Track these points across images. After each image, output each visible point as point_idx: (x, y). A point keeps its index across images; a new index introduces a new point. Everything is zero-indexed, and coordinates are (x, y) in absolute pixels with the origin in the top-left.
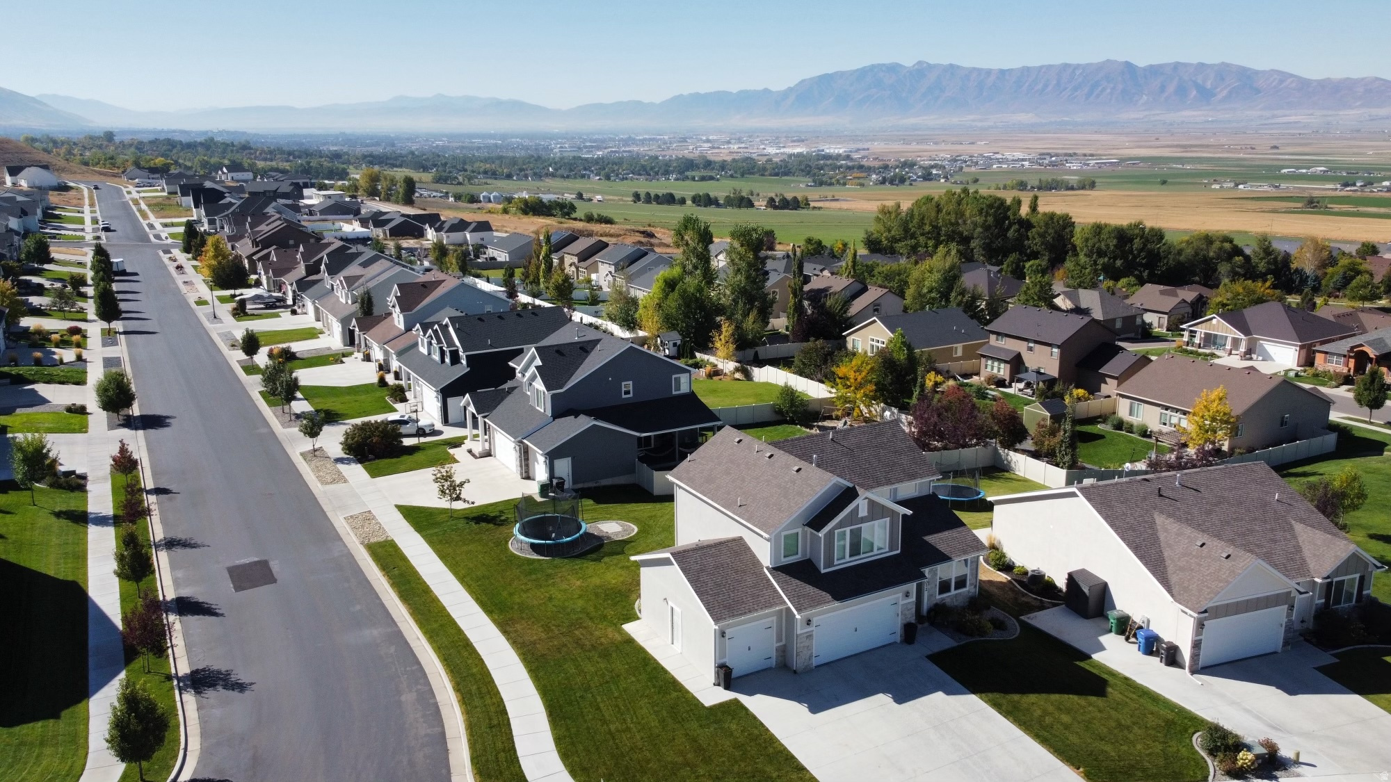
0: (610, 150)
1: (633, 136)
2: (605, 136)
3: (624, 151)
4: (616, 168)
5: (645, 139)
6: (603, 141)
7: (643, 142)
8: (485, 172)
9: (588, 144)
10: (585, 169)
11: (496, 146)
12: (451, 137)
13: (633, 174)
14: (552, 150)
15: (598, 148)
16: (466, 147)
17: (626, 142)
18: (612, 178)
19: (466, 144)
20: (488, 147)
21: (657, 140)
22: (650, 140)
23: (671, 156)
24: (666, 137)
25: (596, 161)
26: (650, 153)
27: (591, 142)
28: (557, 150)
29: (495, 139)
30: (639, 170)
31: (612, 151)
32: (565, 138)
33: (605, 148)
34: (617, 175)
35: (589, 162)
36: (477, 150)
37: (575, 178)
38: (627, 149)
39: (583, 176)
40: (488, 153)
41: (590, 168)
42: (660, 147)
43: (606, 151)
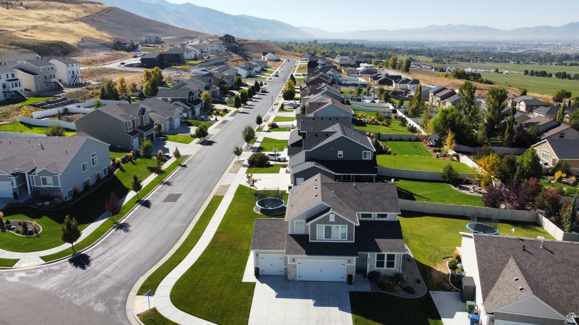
0: (526, 49)
1: (541, 43)
2: (526, 43)
3: (534, 50)
4: (525, 58)
5: (547, 45)
6: (524, 45)
7: (545, 46)
8: (458, 59)
9: (516, 46)
10: (509, 58)
11: (470, 47)
12: (451, 43)
13: (533, 61)
14: (496, 49)
15: (520, 49)
16: (456, 47)
17: (536, 46)
18: (521, 63)
19: (456, 46)
20: (465, 47)
21: (554, 45)
22: (550, 45)
23: (559, 53)
24: (560, 44)
25: (516, 55)
26: (548, 51)
27: (517, 46)
28: (499, 49)
29: (470, 44)
30: (537, 59)
31: (527, 50)
32: (505, 44)
33: (524, 49)
34: (524, 62)
35: (512, 55)
36: (460, 49)
37: (502, 62)
38: (536, 49)
39: (506, 62)
40: (465, 50)
41: (512, 58)
42: (554, 48)
43: (524, 50)
